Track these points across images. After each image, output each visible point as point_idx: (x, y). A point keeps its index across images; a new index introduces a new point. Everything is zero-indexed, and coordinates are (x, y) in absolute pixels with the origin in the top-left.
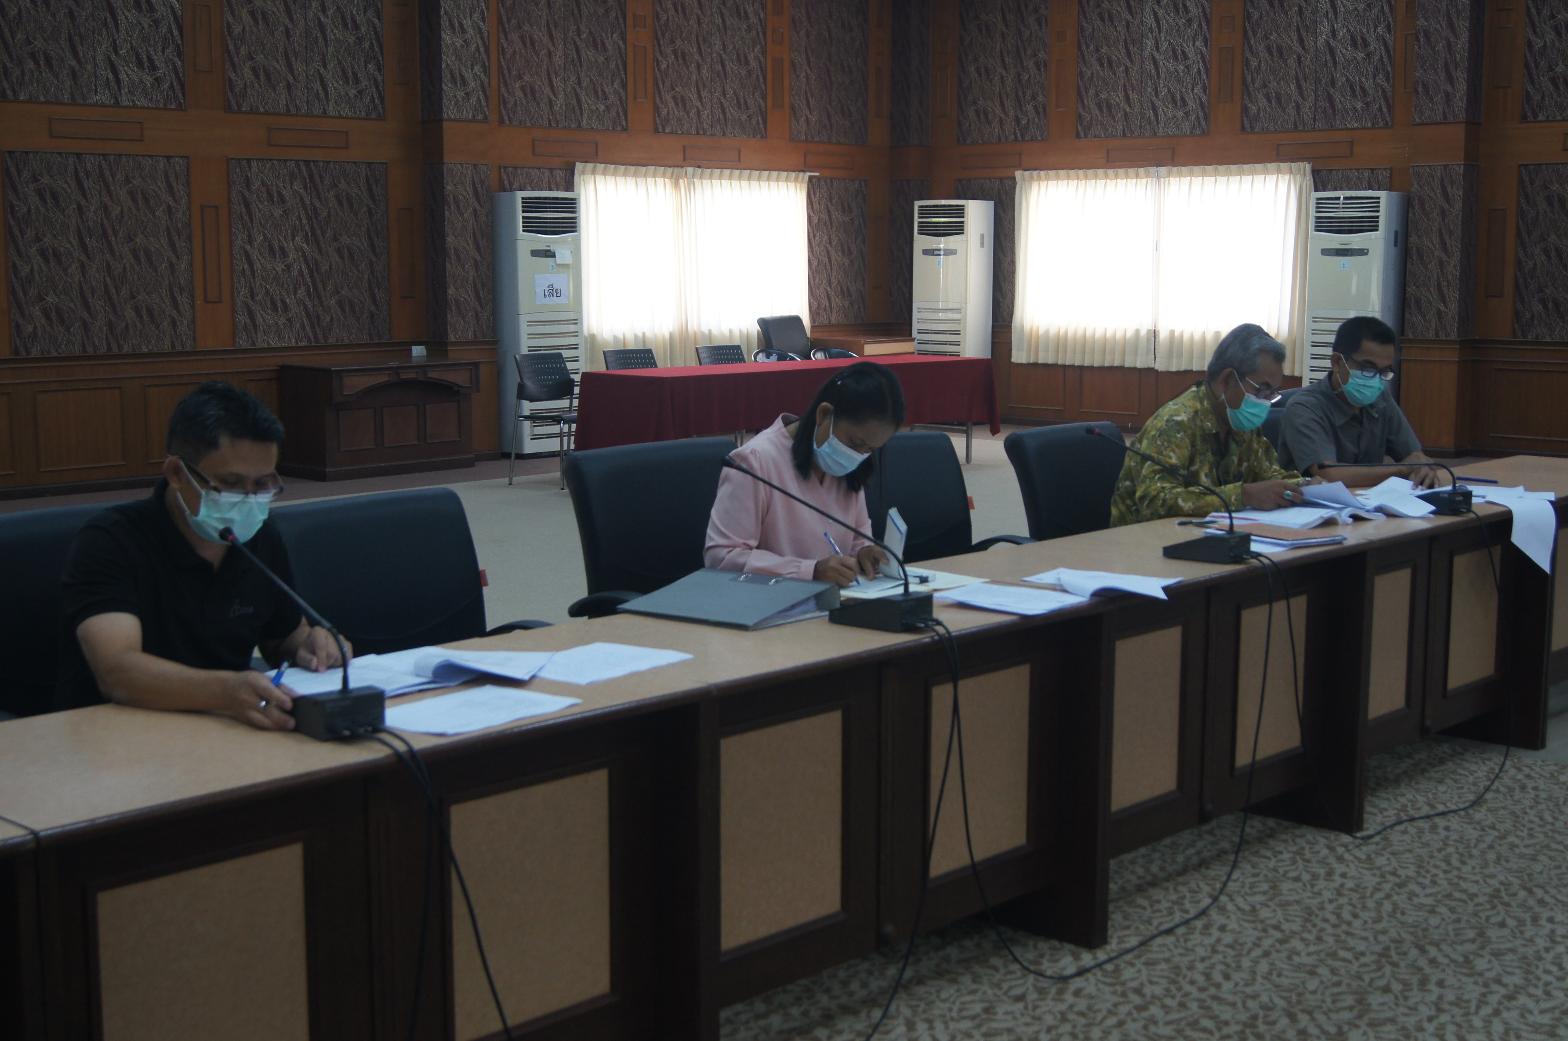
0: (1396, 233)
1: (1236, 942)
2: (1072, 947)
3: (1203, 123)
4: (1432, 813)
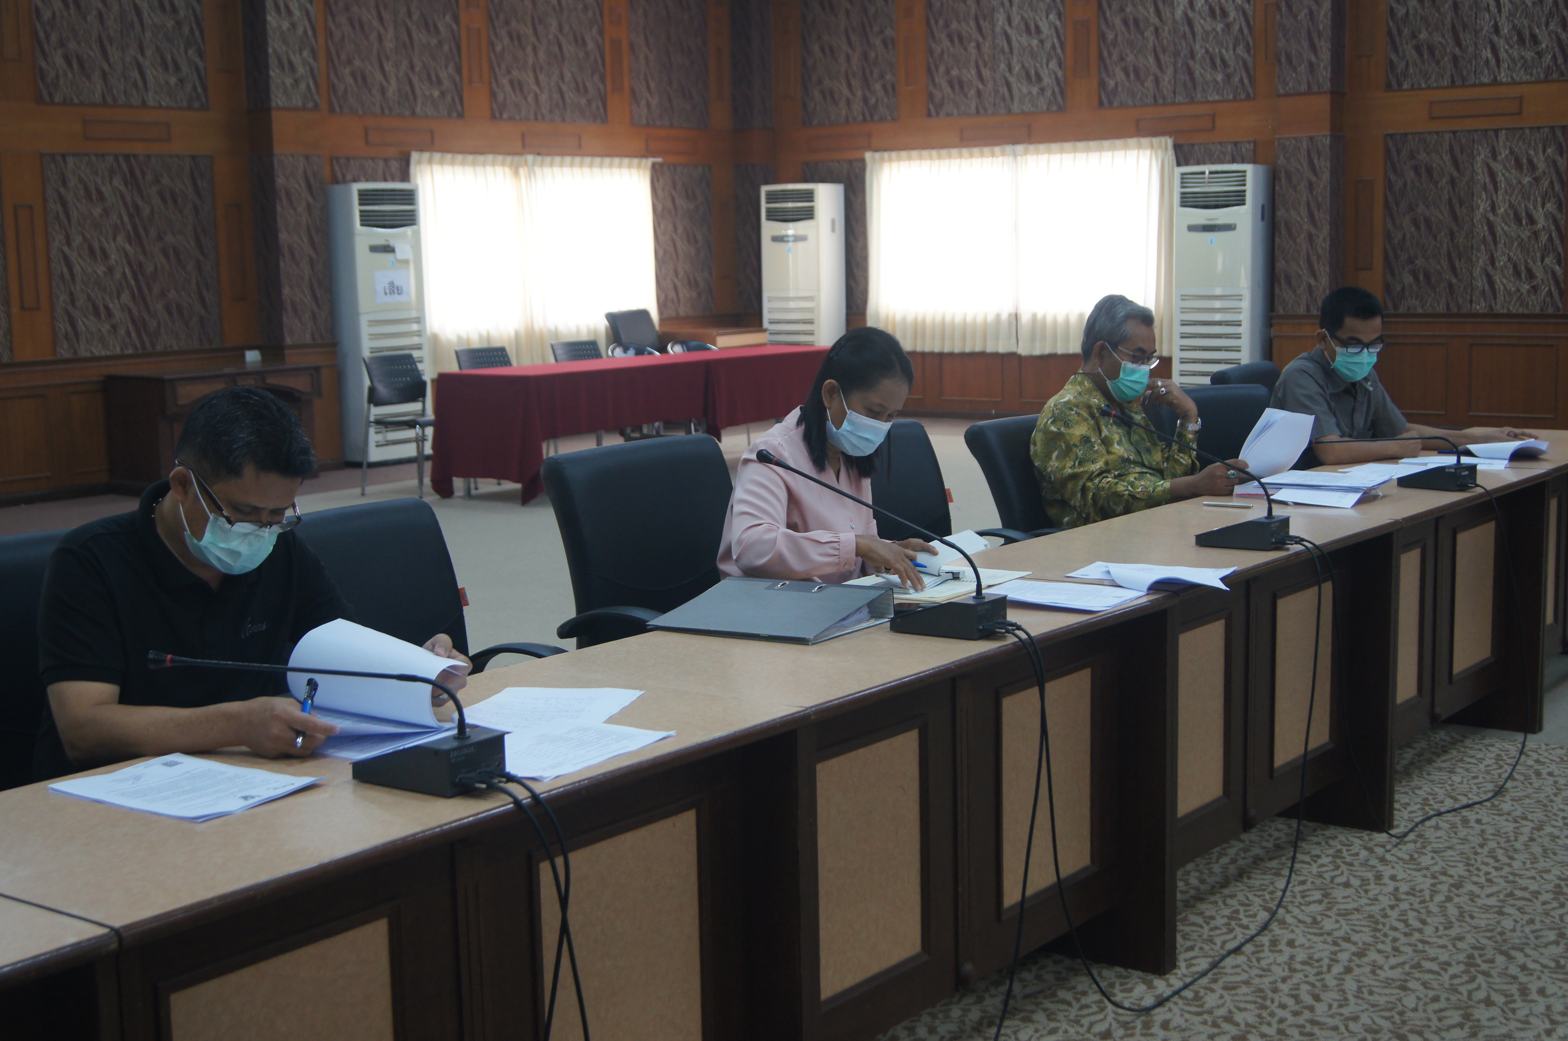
0: (1263, 207)
1: (1311, 958)
2: (1139, 973)
3: (1059, 99)
4: (1457, 806)
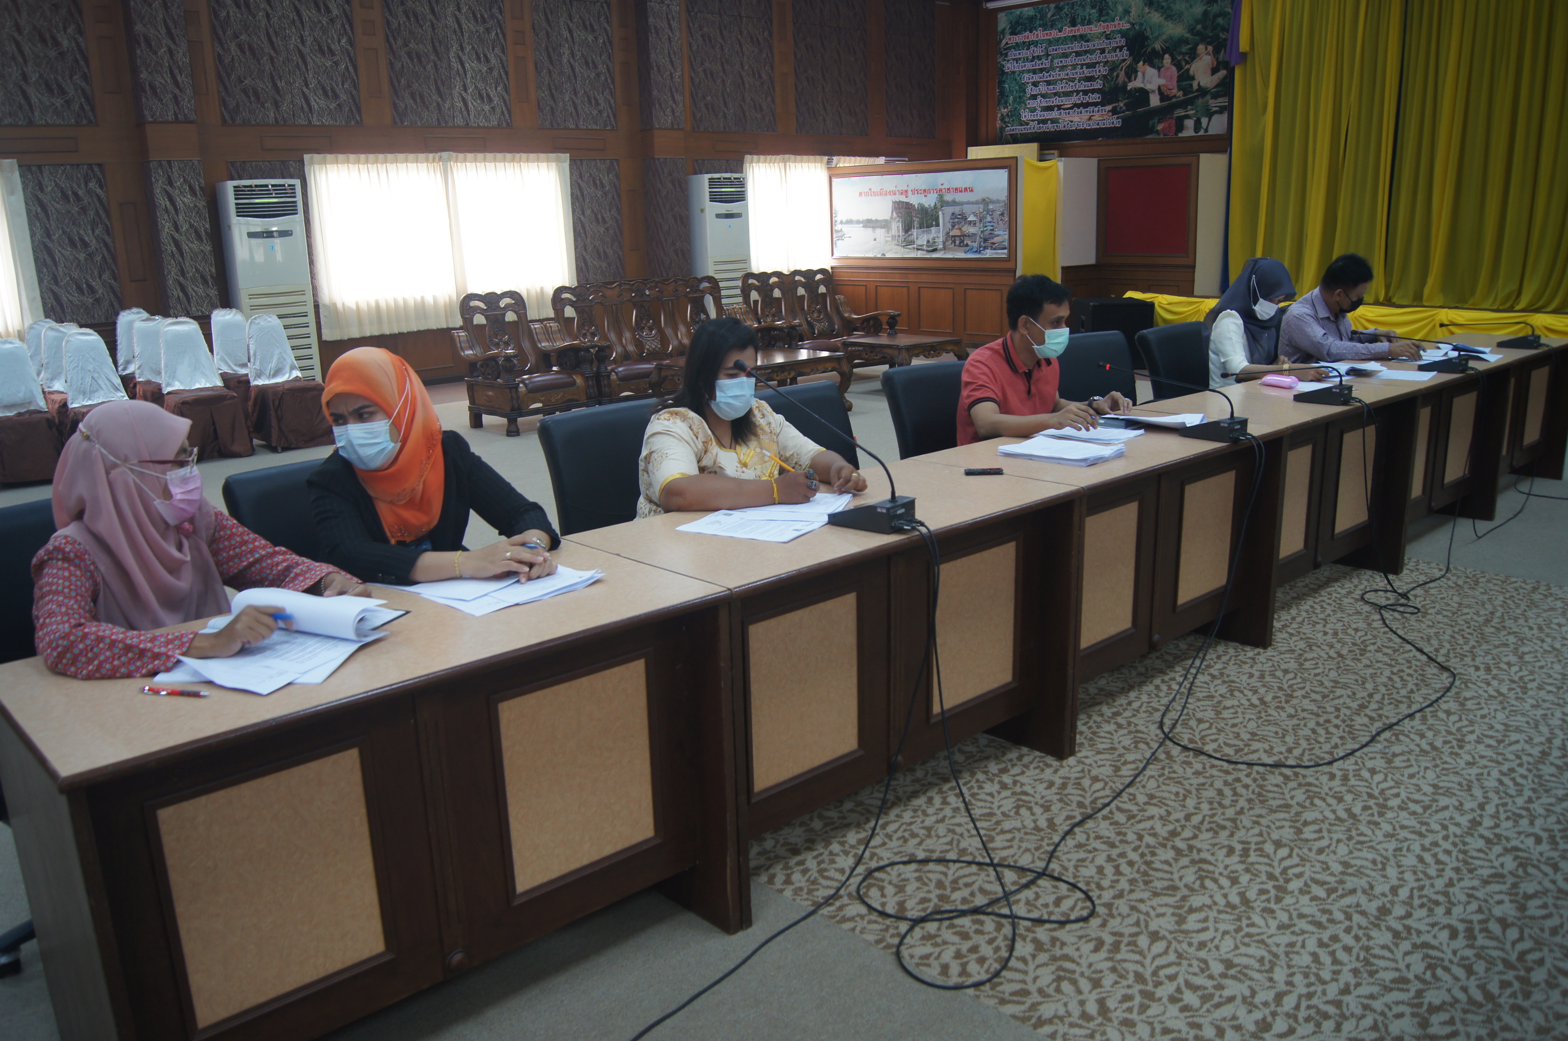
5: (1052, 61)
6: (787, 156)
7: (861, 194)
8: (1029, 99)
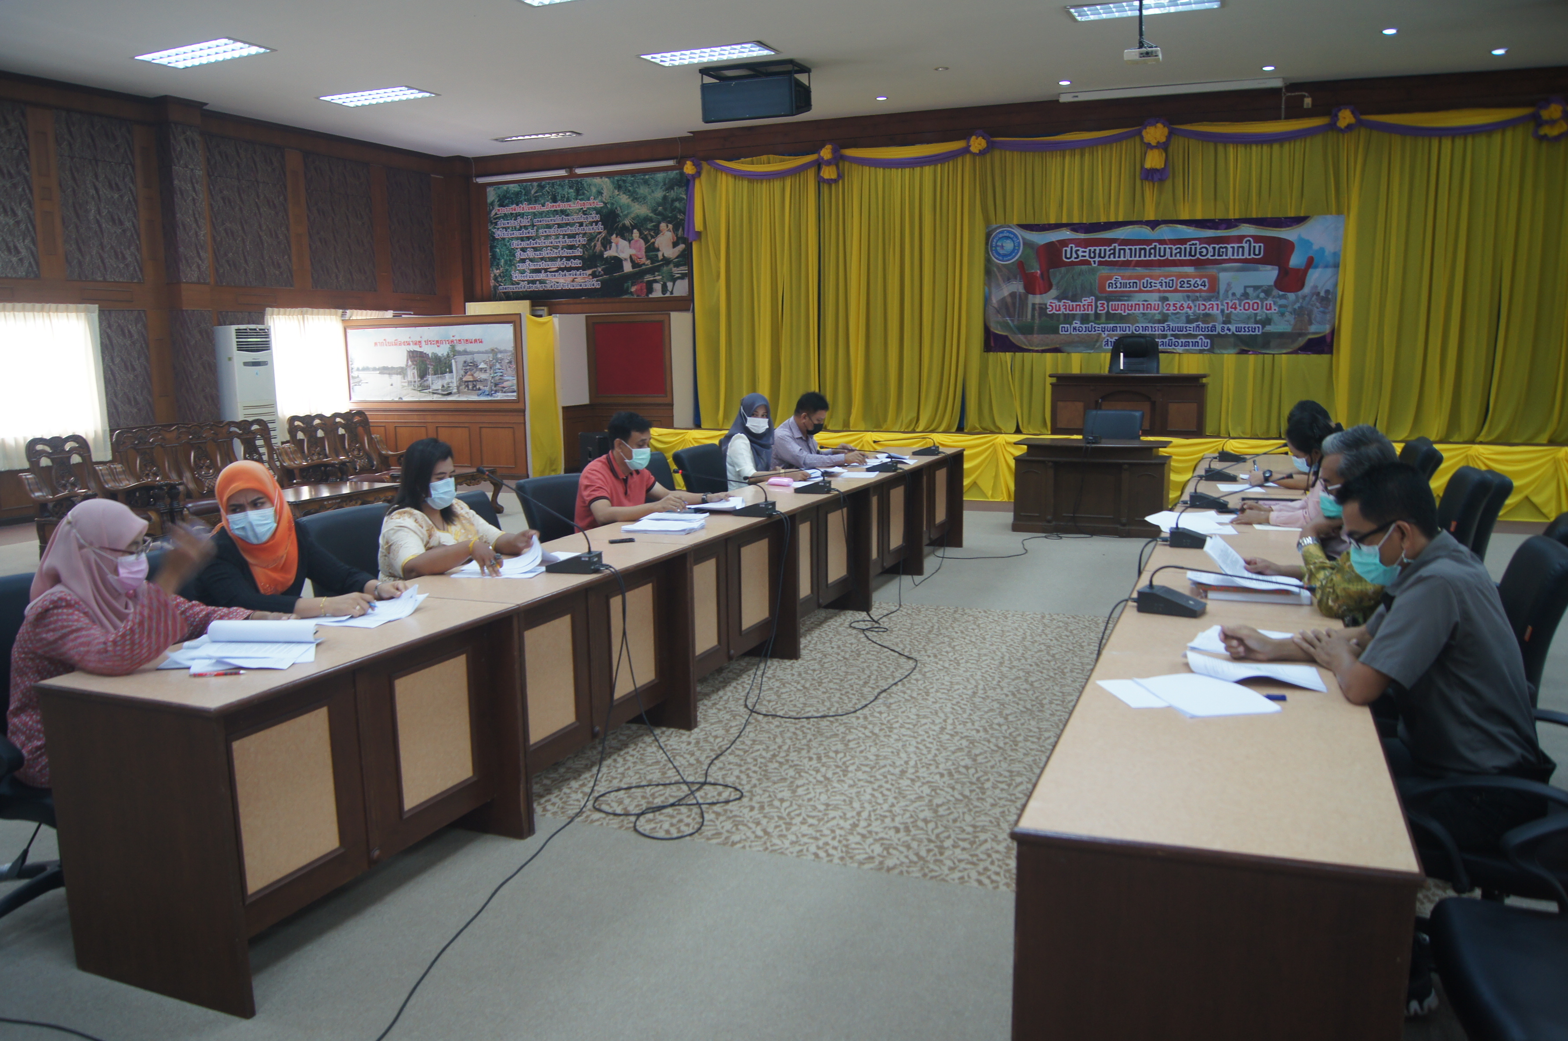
5: (537, 231)
6: (305, 309)
7: (376, 344)
8: (519, 262)
